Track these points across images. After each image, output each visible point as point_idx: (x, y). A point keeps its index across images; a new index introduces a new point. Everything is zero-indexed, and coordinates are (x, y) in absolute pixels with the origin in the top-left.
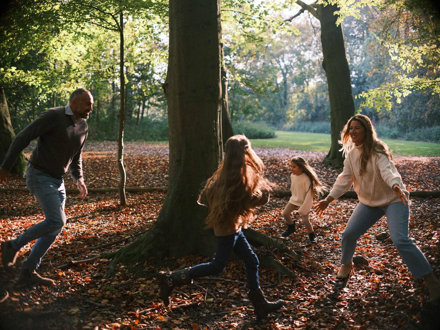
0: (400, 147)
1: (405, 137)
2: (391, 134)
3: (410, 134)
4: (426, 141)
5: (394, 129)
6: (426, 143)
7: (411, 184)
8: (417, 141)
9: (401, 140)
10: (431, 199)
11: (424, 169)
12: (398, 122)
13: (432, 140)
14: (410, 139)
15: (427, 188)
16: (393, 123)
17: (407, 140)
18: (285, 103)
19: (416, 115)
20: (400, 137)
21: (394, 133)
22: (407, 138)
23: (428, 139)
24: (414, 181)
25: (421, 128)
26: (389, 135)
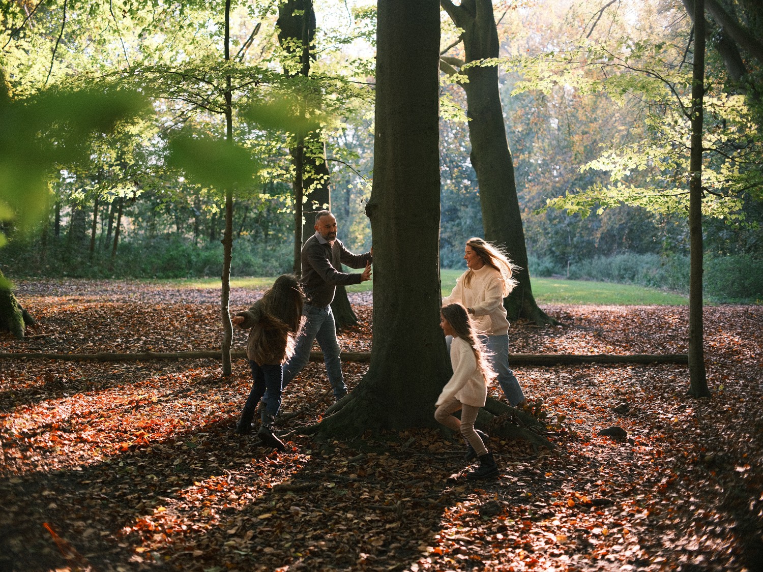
0: (566, 290)
1: (564, 273)
2: (540, 268)
3: (573, 268)
4: (602, 280)
5: (545, 259)
6: (602, 283)
7: (620, 346)
8: (587, 280)
9: (558, 278)
10: (656, 365)
11: (628, 325)
12: (550, 246)
13: (613, 279)
14: (574, 277)
15: (643, 351)
16: (542, 249)
17: (570, 278)
18: (347, 212)
19: (582, 237)
20: (556, 273)
21: (546, 267)
22: (568, 275)
23: (605, 277)
24: (621, 342)
25: (593, 258)
26: (535, 270)
